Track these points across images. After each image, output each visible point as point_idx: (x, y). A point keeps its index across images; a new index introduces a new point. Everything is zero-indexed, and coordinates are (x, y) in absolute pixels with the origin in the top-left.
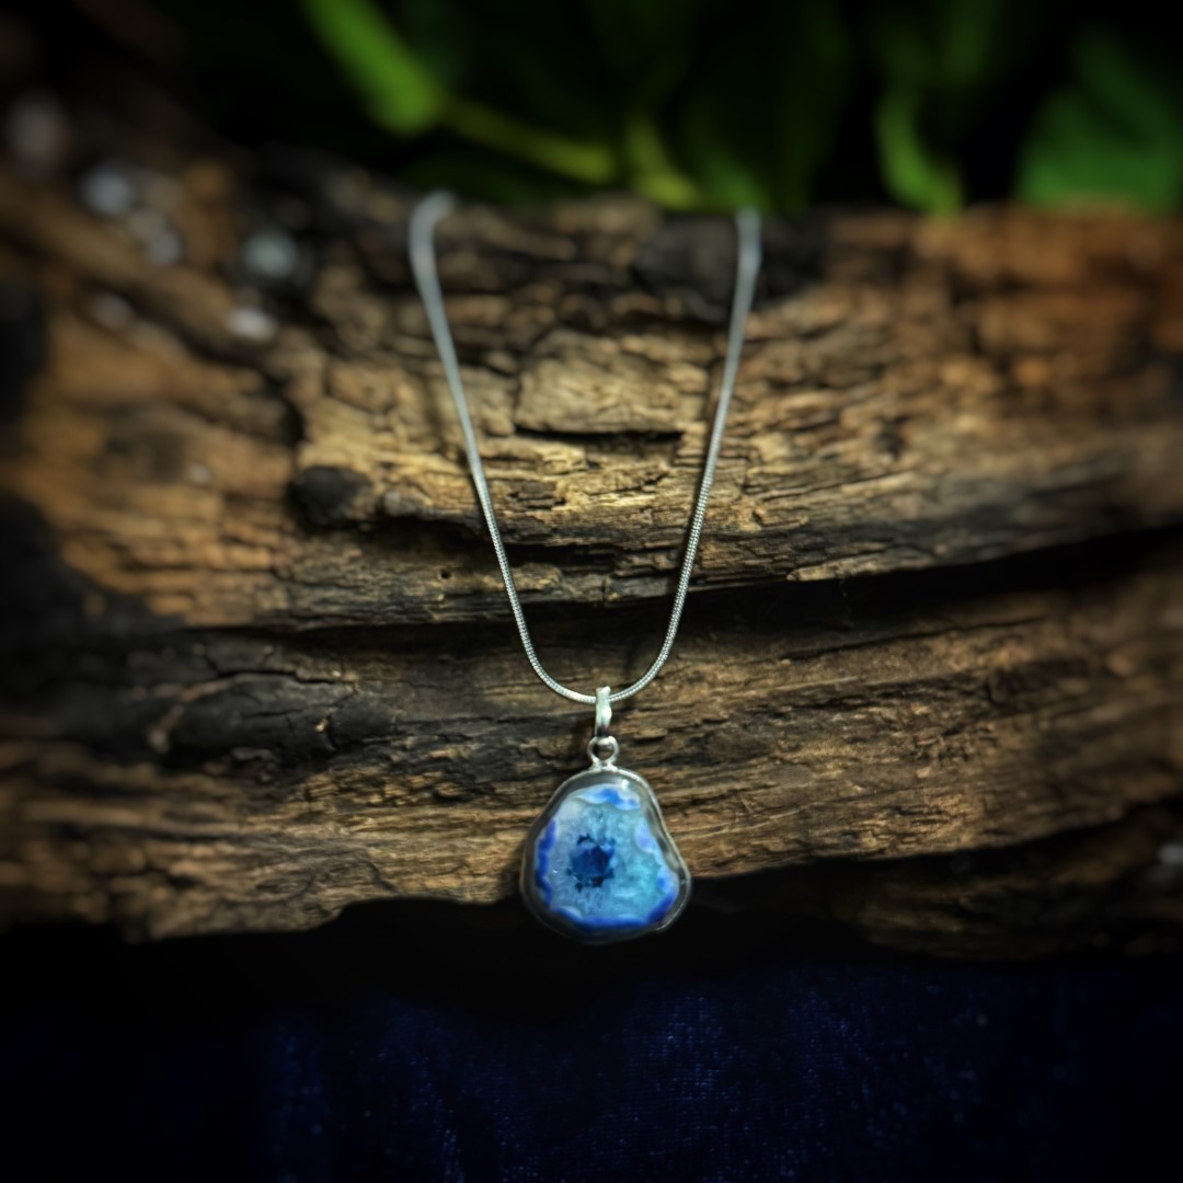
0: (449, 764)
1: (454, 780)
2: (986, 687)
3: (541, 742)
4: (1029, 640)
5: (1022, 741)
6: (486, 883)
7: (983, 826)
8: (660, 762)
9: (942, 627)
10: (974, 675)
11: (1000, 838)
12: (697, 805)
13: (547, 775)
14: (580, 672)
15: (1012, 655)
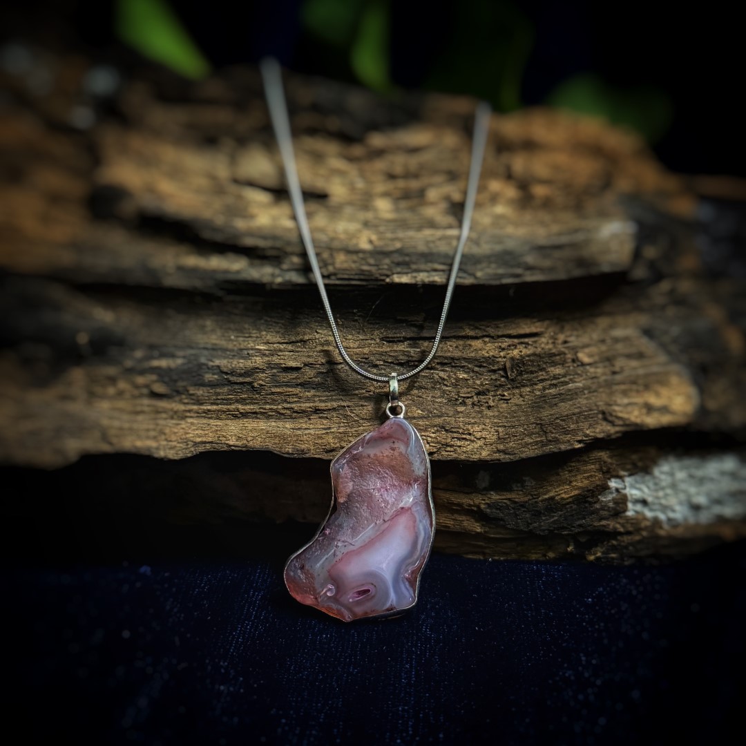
0: (162, 372)
1: (164, 382)
2: (504, 369)
3: (222, 363)
4: (532, 345)
5: (524, 401)
6: (175, 447)
7: (497, 448)
8: (297, 385)
9: (480, 333)
10: (497, 360)
11: (507, 456)
12: (317, 413)
13: (224, 385)
14: (255, 333)
15: (521, 352)
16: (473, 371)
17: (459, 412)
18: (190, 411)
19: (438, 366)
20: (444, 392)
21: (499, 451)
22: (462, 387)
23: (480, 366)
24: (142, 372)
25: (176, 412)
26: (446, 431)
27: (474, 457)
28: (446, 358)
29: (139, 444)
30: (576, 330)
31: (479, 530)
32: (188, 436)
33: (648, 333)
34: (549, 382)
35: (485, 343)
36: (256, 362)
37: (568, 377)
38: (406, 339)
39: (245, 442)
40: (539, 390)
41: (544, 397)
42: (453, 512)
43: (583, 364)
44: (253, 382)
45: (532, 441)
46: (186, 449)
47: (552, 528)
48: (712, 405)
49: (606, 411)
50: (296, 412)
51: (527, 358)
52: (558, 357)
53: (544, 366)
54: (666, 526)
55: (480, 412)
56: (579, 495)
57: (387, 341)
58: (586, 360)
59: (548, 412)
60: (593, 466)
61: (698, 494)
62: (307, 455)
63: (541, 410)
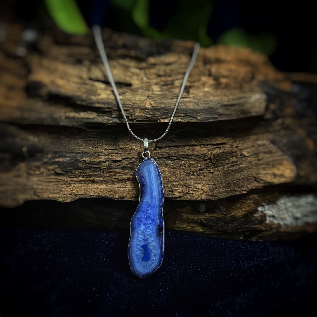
0: (60, 163)
1: (61, 168)
2: (211, 159)
3: (87, 159)
4: (222, 148)
5: (220, 173)
6: (67, 197)
7: (209, 194)
8: (120, 168)
9: (199, 143)
10: (207, 155)
11: (213, 198)
12: (129, 180)
13: (87, 169)
14: (100, 145)
15: (217, 151)
16: (197, 160)
17: (191, 179)
18: (73, 181)
19: (182, 159)
20: (184, 170)
21: (209, 195)
22: (192, 168)
23: (200, 158)
24: (51, 164)
25: (66, 181)
26: (186, 187)
27: (199, 198)
28: (185, 155)
29: (51, 196)
30: (242, 141)
31: (201, 230)
32: (72, 192)
33: (273, 142)
34: (230, 165)
35: (201, 148)
36: (101, 158)
37: (239, 162)
38: (167, 147)
39: (98, 194)
40: (226, 168)
41: (229, 171)
42: (189, 223)
43: (245, 156)
44: (100, 167)
45: (224, 191)
46: (72, 198)
47: (233, 229)
48: (302, 173)
49: (256, 177)
50: (120, 180)
51: (220, 154)
52: (234, 154)
53: (228, 157)
54: (283, 227)
55: (201, 178)
56: (245, 214)
57: (158, 148)
58: (246, 154)
59: (230, 178)
60: (251, 201)
61: (297, 212)
62: (125, 199)
63: (228, 177)
